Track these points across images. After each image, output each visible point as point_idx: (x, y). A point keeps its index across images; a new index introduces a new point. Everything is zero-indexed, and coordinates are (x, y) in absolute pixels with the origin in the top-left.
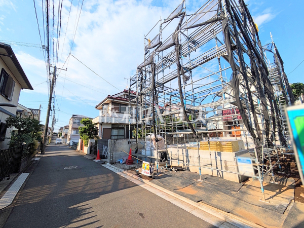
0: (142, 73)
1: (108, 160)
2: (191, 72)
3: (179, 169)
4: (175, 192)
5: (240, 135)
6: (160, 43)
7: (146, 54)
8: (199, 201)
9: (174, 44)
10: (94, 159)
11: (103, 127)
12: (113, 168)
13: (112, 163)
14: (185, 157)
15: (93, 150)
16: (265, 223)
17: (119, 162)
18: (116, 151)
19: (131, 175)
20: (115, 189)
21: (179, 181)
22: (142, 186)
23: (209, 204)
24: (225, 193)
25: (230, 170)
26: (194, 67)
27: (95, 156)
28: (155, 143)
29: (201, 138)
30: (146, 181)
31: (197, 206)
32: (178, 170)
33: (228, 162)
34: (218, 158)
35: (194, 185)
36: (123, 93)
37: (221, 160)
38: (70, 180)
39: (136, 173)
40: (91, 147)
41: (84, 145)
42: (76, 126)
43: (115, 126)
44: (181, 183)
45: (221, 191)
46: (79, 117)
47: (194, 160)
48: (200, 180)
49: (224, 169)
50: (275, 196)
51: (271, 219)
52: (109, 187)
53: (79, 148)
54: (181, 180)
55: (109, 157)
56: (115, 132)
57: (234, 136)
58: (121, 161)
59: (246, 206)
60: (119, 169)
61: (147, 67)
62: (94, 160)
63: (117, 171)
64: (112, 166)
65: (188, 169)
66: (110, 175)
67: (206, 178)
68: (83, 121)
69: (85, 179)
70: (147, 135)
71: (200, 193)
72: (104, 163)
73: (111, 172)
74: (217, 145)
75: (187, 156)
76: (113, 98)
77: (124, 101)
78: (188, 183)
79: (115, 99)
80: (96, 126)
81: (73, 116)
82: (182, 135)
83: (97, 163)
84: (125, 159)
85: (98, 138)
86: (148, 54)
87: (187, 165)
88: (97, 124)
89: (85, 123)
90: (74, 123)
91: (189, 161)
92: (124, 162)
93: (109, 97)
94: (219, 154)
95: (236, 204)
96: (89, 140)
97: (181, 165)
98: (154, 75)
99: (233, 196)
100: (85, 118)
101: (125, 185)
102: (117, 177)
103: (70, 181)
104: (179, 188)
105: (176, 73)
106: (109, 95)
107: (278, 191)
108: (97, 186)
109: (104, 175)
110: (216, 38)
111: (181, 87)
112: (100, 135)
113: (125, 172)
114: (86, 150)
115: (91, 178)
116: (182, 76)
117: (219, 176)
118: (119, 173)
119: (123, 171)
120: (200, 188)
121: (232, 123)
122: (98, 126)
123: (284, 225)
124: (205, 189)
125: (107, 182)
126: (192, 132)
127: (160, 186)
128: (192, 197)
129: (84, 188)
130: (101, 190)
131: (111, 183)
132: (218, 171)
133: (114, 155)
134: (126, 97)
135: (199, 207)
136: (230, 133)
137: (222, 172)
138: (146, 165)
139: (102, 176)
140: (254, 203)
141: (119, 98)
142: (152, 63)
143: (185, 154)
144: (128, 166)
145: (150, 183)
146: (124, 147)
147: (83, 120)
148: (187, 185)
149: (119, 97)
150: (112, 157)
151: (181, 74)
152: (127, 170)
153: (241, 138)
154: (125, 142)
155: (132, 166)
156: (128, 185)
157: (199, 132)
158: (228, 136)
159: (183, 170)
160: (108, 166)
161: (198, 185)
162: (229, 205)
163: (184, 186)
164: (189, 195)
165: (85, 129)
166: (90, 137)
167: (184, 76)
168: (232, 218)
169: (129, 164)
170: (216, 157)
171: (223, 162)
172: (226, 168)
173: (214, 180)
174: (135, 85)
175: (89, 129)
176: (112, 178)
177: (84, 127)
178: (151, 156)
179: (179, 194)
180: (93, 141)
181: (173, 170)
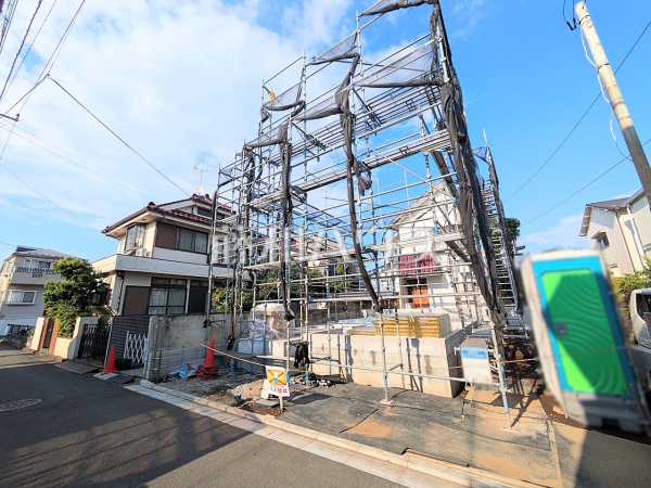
0: (252, 160)
1: (146, 371)
2: (369, 174)
3: (334, 381)
4: (347, 437)
5: (428, 305)
6: (303, 105)
7: (264, 121)
8: (405, 452)
9: (338, 111)
10: (97, 371)
11: (125, 284)
12: (161, 393)
13: (157, 380)
14: (343, 353)
15: (92, 347)
16: (536, 477)
17: (178, 376)
18: (169, 348)
19: (222, 407)
20: (188, 453)
21: (345, 410)
22: (261, 432)
23: (424, 454)
24: (442, 423)
25: (436, 374)
26: (378, 165)
27: (97, 364)
28: (274, 324)
29: (358, 310)
30: (267, 419)
31: (405, 464)
32: (333, 383)
33: (431, 359)
34: (413, 351)
35: (380, 415)
36: (191, 203)
37: (418, 356)
38: (21, 446)
39: (233, 401)
40: (84, 338)
41: (55, 333)
42: (28, 279)
43: (162, 282)
44: (350, 412)
45: (435, 421)
46: (40, 254)
47: (361, 357)
48: (385, 402)
49: (424, 373)
50: (519, 416)
51: (538, 465)
52: (168, 450)
53: (34, 343)
54: (347, 407)
55: (148, 365)
56: (159, 297)
57: (417, 306)
58: (182, 373)
59: (488, 445)
60: (179, 393)
61: (264, 149)
62: (97, 375)
63: (176, 399)
64: (158, 387)
65: (350, 379)
66: (159, 413)
67: (396, 395)
68: (62, 267)
69: (81, 435)
70: (257, 304)
71: (397, 432)
72: (132, 381)
73: (161, 404)
74: (410, 324)
75: (348, 350)
76: (161, 212)
77: (192, 220)
78: (364, 412)
79: (167, 213)
80: (105, 280)
81: (20, 249)
82: (324, 304)
83: (108, 382)
84: (195, 366)
85: (107, 313)
86: (267, 123)
87: (347, 369)
88: (106, 275)
89: (68, 271)
90: (20, 270)
91: (351, 362)
92: (192, 373)
93: (151, 207)
94: (416, 343)
95: (471, 443)
96: (78, 319)
97: (335, 371)
98: (289, 169)
99: (457, 427)
100: (70, 259)
101: (214, 437)
102: (184, 418)
103: (22, 451)
104: (350, 426)
105: (343, 170)
106: (152, 203)
107: (519, 406)
108: (127, 453)
109: (142, 416)
110: (421, 117)
111: (353, 202)
112: (114, 305)
113: (204, 401)
114: (62, 348)
115: (98, 430)
116: (355, 178)
117: (415, 389)
118: (186, 406)
119: (197, 399)
120: (392, 419)
121: (415, 281)
122: (112, 281)
123: (562, 472)
124: (404, 421)
125: (158, 435)
126: (370, 298)
127: (305, 426)
128: (385, 444)
129: (84, 468)
130: (144, 465)
131: (171, 436)
132: (412, 377)
133: (164, 358)
134: (195, 213)
135: (411, 466)
136: (410, 301)
137: (421, 378)
138: (276, 374)
139: (137, 419)
140: (498, 437)
141: (177, 213)
142: (282, 141)
143: (343, 347)
144: (207, 385)
145: (279, 423)
146: (191, 334)
147: (60, 262)
148: (365, 416)
149: (177, 211)
150: (156, 362)
151: (353, 174)
152: (206, 394)
153: (430, 310)
154: (195, 322)
155: (217, 382)
156: (223, 436)
157: (384, 298)
158: (408, 305)
159: (343, 383)
160: (144, 387)
161: (387, 412)
162: (461, 450)
163: (359, 419)
164: (377, 439)
165: (69, 287)
166: (83, 310)
167: (361, 179)
168: (481, 477)
169: (206, 379)
170: (408, 350)
171: (422, 359)
172: (429, 370)
173: (412, 398)
174: (230, 186)
175: (81, 287)
176: (169, 421)
177: (65, 281)
178: (265, 354)
179: (357, 441)
180: (93, 320)
181: (322, 383)
